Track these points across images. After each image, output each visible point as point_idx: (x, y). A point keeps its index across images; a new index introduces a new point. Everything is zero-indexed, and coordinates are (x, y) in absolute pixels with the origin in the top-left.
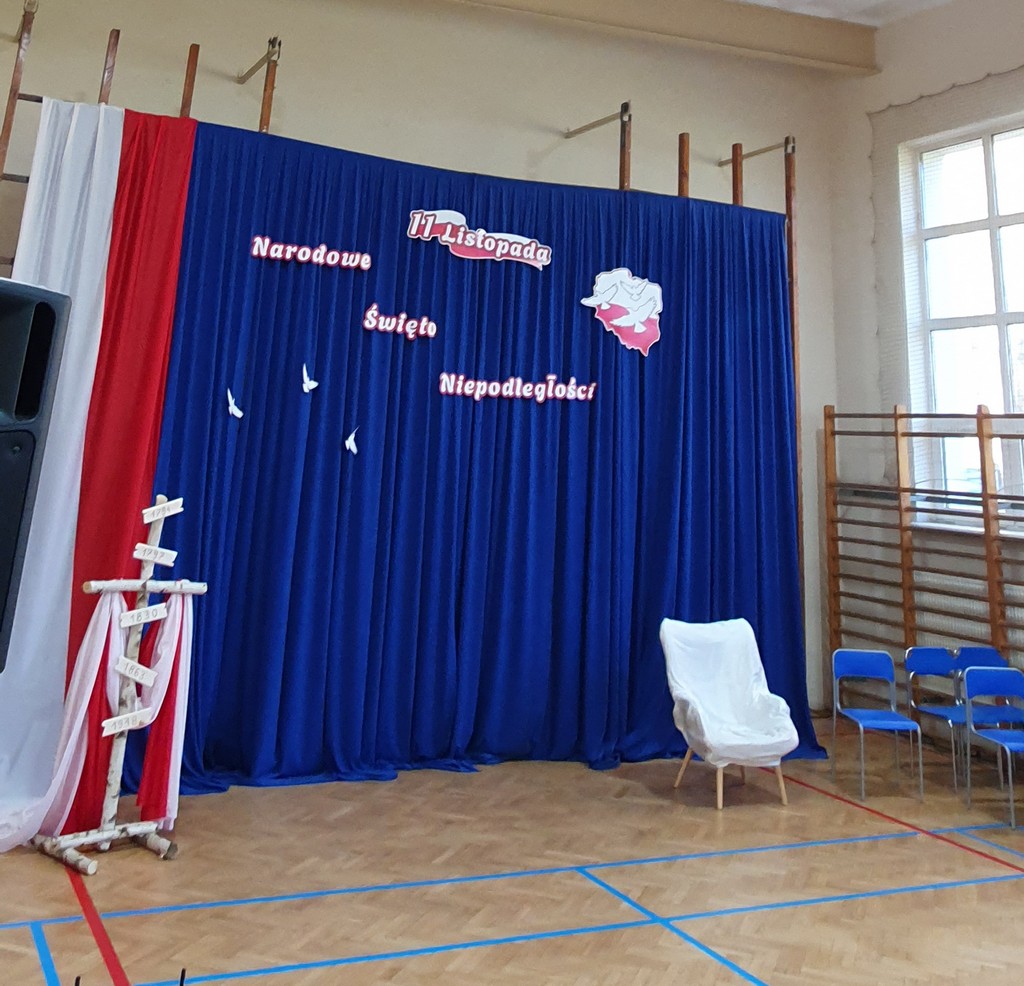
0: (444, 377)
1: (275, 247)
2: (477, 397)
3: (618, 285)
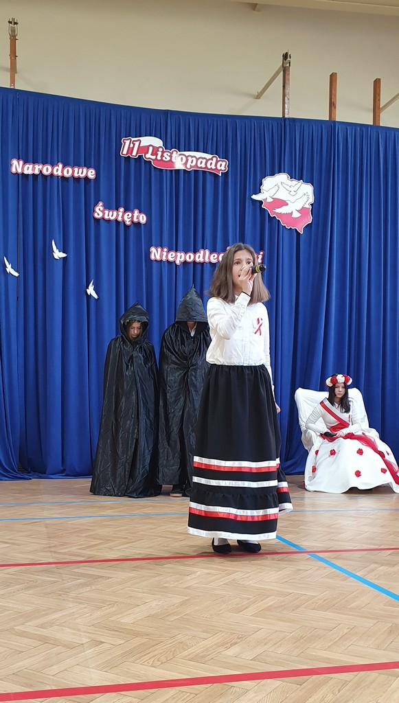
0: (153, 250)
1: (27, 166)
2: (178, 262)
3: (280, 185)
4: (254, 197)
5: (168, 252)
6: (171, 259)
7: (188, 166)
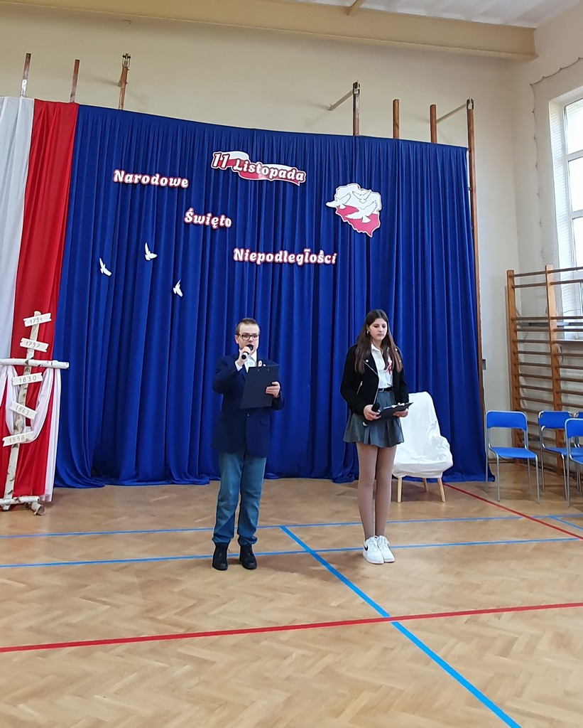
0: (236, 251)
1: (128, 176)
2: (258, 263)
3: (351, 193)
4: (329, 204)
5: (250, 253)
6: (252, 259)
7: (271, 177)
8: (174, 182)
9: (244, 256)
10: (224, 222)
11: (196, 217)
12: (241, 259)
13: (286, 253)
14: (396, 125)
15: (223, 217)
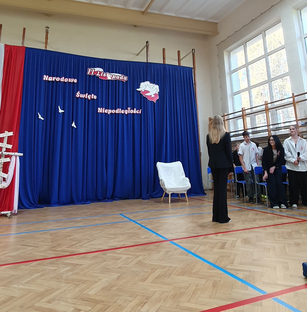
0: (99, 109)
1: (50, 78)
2: (109, 113)
3: (147, 85)
4: (137, 89)
5: (105, 110)
6: (106, 112)
7: (113, 79)
8: (71, 80)
9: (102, 111)
10: (93, 97)
11: (81, 95)
12: (101, 112)
13: (120, 109)
14: (164, 58)
15: (93, 95)
